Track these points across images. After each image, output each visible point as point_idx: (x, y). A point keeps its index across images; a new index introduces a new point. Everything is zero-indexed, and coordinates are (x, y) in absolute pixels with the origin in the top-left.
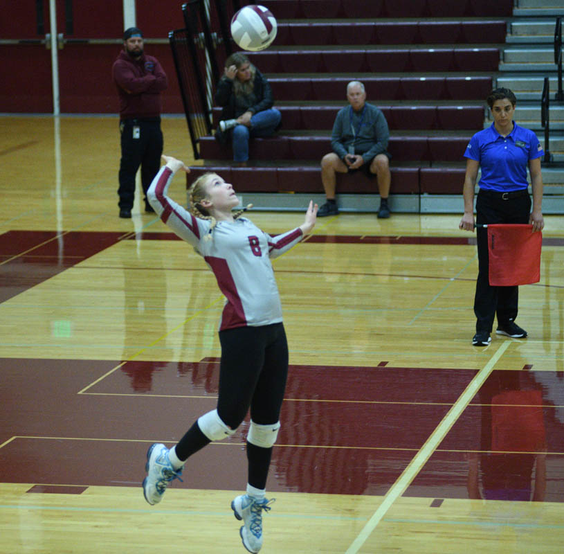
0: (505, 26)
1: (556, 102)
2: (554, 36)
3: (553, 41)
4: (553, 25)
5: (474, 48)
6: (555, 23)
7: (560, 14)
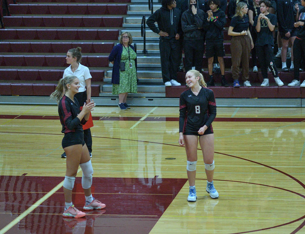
0: (122, 19)
1: (143, 55)
2: (141, 24)
3: (141, 26)
4: (141, 19)
5: (107, 29)
6: (142, 18)
7: (145, 14)
